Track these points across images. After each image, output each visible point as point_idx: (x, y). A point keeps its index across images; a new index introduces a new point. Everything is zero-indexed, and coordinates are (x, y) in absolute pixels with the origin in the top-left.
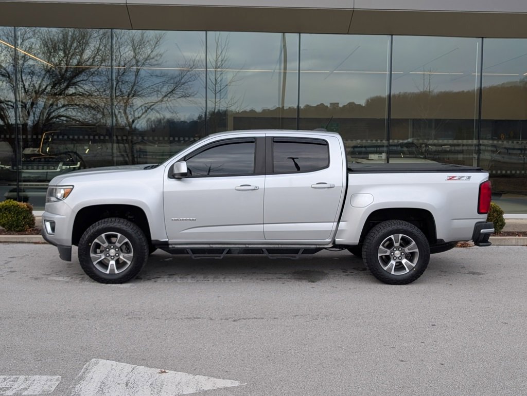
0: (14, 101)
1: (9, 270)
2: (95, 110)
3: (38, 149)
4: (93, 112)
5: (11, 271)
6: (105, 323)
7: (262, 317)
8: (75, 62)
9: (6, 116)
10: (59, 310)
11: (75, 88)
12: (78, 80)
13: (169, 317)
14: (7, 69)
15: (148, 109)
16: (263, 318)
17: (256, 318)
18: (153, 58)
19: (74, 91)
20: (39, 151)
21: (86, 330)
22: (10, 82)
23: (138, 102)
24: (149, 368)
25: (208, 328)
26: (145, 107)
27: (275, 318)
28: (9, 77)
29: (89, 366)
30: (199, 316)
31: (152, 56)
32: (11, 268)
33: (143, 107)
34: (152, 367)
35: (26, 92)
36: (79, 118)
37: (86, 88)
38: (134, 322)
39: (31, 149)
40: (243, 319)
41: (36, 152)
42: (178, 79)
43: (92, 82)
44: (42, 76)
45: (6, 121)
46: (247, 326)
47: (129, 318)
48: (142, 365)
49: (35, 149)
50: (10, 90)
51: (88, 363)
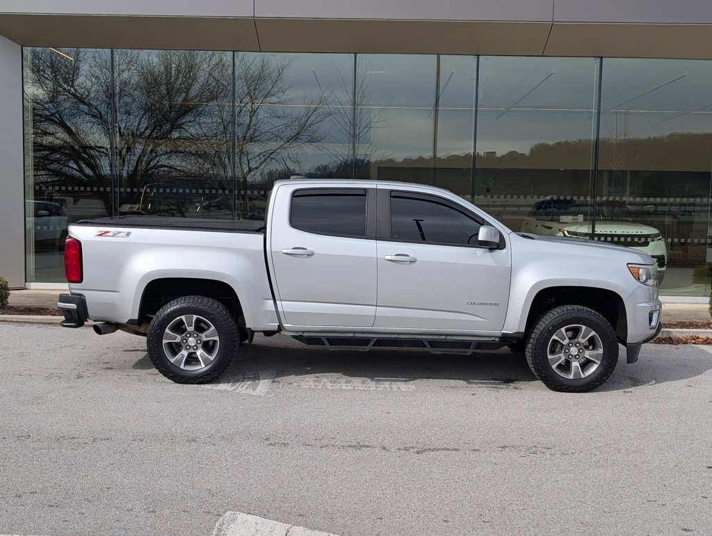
0: (109, 147)
1: (105, 366)
2: (202, 158)
3: (137, 206)
4: (201, 161)
5: (107, 368)
6: (238, 451)
7: (456, 447)
8: (180, 100)
9: (97, 166)
10: (173, 429)
11: (180, 131)
12: (183, 121)
13: (325, 444)
14: (99, 107)
15: (268, 156)
16: (458, 450)
17: (449, 450)
18: (274, 95)
19: (178, 136)
20: (138, 209)
21: (213, 462)
22: (102, 124)
23: (255, 149)
24: (310, 531)
25: (383, 463)
26: (264, 156)
27: (475, 450)
28: (101, 118)
29: (223, 524)
30: (367, 444)
31: (272, 93)
32: (108, 363)
33: (261, 156)
34: (315, 529)
35: (121, 135)
36: (185, 169)
37: (192, 130)
38: (278, 451)
39: (129, 206)
40: (430, 449)
41: (135, 210)
42: (304, 120)
43: (199, 124)
44: (139, 117)
45: (97, 171)
46: (437, 463)
47: (271, 444)
48: (299, 525)
49: (134, 206)
50: (103, 134)
51: (221, 519)
